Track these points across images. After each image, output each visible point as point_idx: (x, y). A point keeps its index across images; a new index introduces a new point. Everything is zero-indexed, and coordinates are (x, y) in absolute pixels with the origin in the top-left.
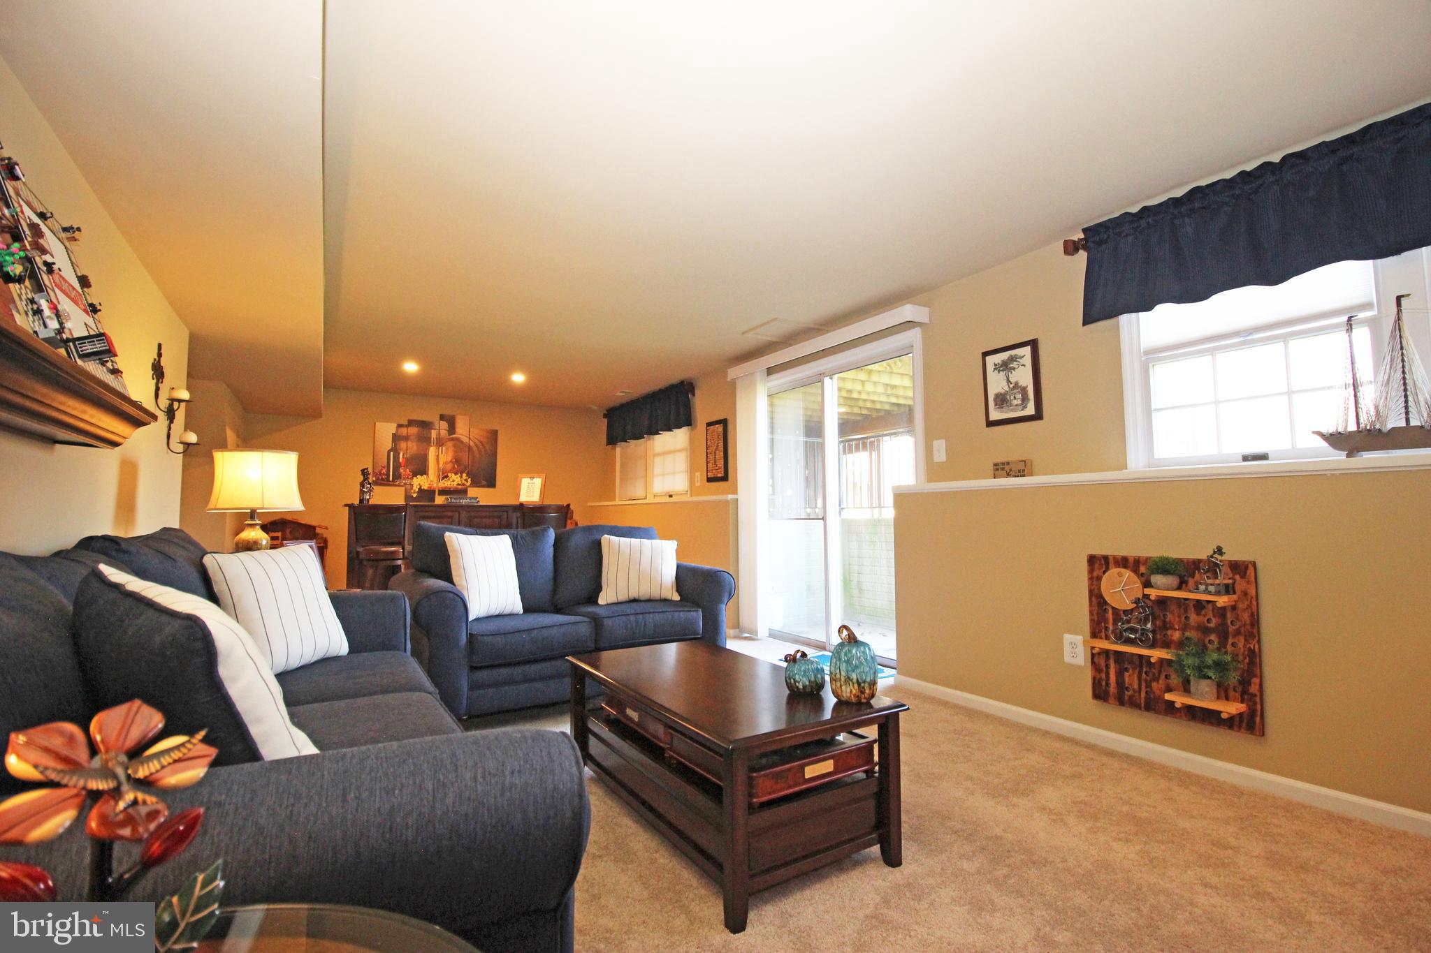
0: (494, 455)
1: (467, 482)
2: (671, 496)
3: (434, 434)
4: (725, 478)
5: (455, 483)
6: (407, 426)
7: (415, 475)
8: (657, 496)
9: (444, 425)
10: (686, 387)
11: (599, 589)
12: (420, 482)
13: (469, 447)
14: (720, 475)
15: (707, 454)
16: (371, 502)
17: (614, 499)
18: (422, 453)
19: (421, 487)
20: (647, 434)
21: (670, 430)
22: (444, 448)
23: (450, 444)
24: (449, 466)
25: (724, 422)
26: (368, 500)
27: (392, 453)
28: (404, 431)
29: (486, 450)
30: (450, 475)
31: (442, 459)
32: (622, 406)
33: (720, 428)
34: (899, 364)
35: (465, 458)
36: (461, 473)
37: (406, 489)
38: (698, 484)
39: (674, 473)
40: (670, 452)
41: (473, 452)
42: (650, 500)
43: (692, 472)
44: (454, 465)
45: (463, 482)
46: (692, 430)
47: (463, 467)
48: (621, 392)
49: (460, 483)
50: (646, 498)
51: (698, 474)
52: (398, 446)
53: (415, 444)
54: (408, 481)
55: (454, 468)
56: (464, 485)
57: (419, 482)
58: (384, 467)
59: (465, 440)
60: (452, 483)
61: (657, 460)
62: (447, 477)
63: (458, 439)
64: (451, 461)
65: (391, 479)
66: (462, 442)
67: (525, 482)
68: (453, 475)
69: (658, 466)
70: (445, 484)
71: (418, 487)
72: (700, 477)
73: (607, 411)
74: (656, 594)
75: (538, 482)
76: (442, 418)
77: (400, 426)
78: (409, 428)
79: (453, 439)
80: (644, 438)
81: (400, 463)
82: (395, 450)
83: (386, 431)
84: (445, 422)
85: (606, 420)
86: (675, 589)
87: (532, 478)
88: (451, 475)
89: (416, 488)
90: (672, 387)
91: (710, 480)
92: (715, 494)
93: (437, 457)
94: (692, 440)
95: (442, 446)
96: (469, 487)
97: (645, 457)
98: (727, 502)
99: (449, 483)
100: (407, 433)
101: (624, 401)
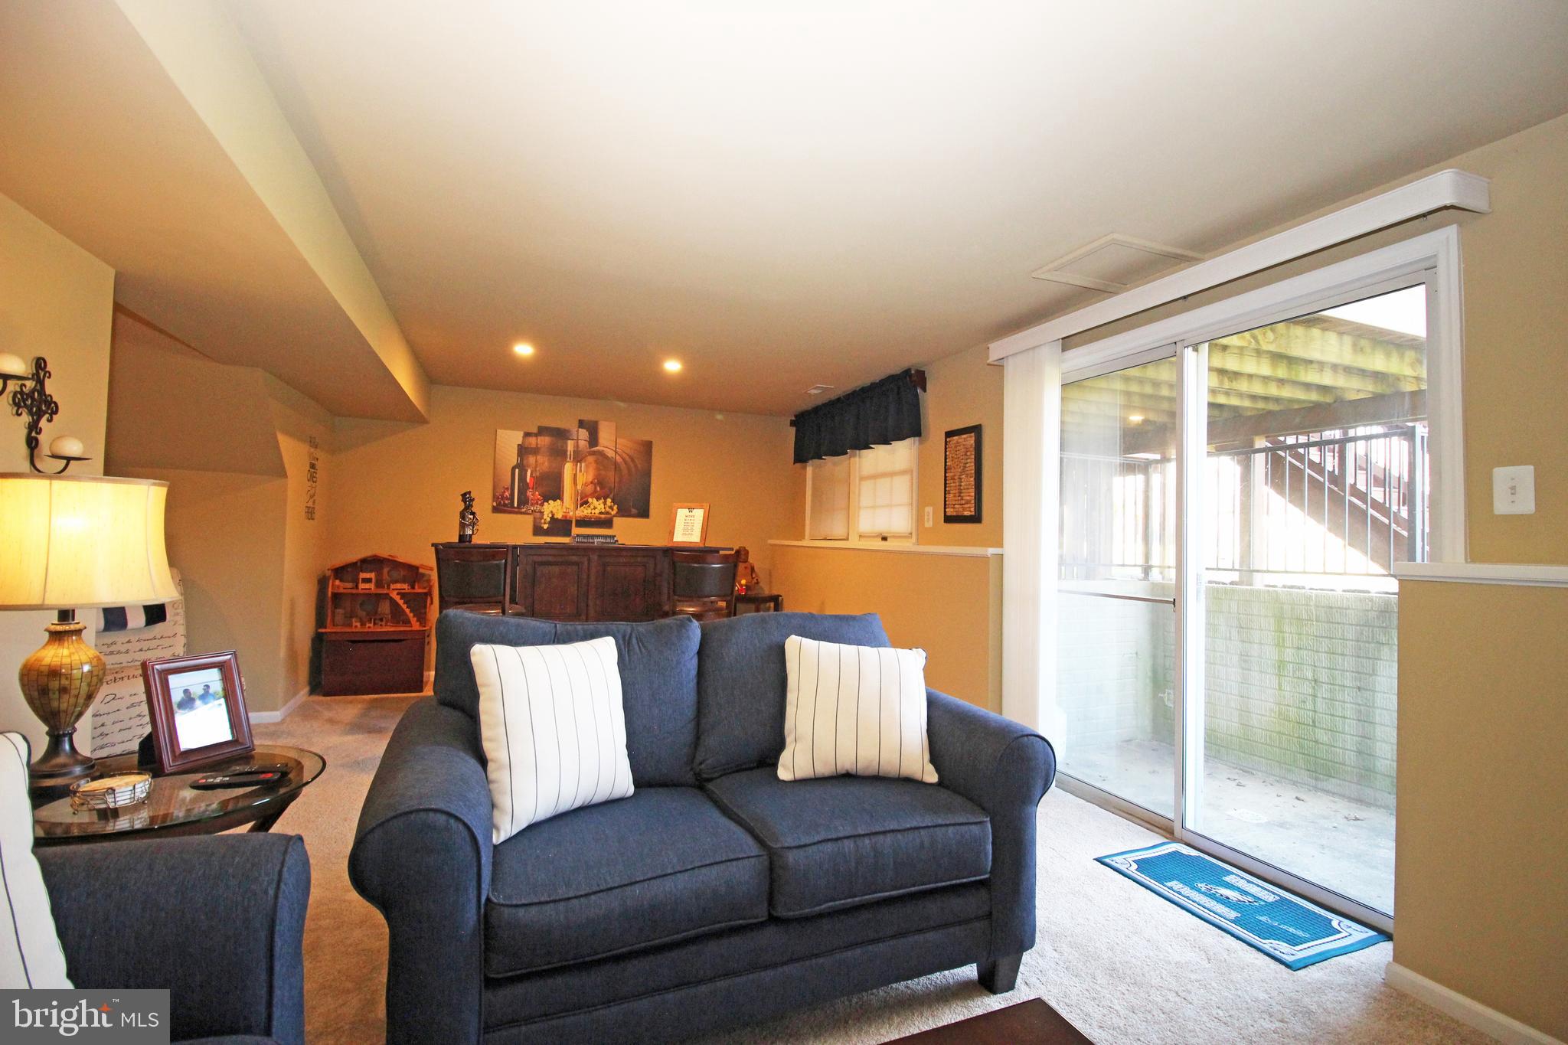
0: (648, 474)
1: (613, 510)
2: (885, 539)
3: (570, 446)
4: (976, 518)
5: (597, 511)
6: (536, 435)
7: (546, 499)
8: (864, 537)
9: (584, 434)
10: (914, 378)
11: (780, 745)
12: (553, 509)
13: (616, 464)
14: (966, 513)
15: (945, 480)
16: (476, 540)
17: (802, 537)
18: (556, 470)
19: (553, 515)
20: (851, 448)
21: (886, 442)
22: (583, 465)
23: (591, 459)
24: (590, 489)
25: (976, 430)
26: (470, 536)
27: (517, 470)
28: (532, 441)
29: (636, 466)
30: (590, 500)
31: (581, 480)
32: (816, 410)
33: (969, 440)
34: (1270, 335)
35: (611, 476)
36: (605, 499)
37: (534, 518)
38: (929, 524)
39: (890, 506)
40: (884, 475)
41: (620, 470)
42: (854, 543)
43: (920, 503)
44: (595, 488)
45: (608, 509)
46: (921, 443)
47: (607, 490)
48: (815, 388)
49: (603, 511)
50: (847, 539)
51: (929, 510)
52: (525, 462)
53: (546, 459)
54: (538, 508)
55: (595, 491)
56: (608, 513)
57: (551, 509)
58: (507, 489)
59: (610, 454)
60: (593, 511)
61: (866, 486)
62: (586, 502)
63: (601, 454)
64: (592, 483)
65: (516, 505)
66: (607, 457)
67: (682, 514)
68: (595, 500)
69: (866, 494)
70: (584, 512)
71: (550, 515)
72: (933, 515)
73: (796, 416)
74: (889, 764)
75: (699, 514)
76: (581, 424)
77: (527, 435)
78: (539, 438)
79: (594, 453)
80: (846, 453)
81: (528, 484)
82: (521, 466)
83: (510, 440)
84: (585, 431)
85: (793, 430)
86: (927, 756)
87: (691, 509)
88: (593, 501)
89: (547, 517)
90: (892, 379)
91: (948, 519)
92: (960, 544)
93: (575, 477)
94: (922, 460)
95: (580, 461)
96: (614, 516)
97: (847, 481)
98: (985, 559)
99: (589, 511)
100: (537, 444)
101: (819, 402)
